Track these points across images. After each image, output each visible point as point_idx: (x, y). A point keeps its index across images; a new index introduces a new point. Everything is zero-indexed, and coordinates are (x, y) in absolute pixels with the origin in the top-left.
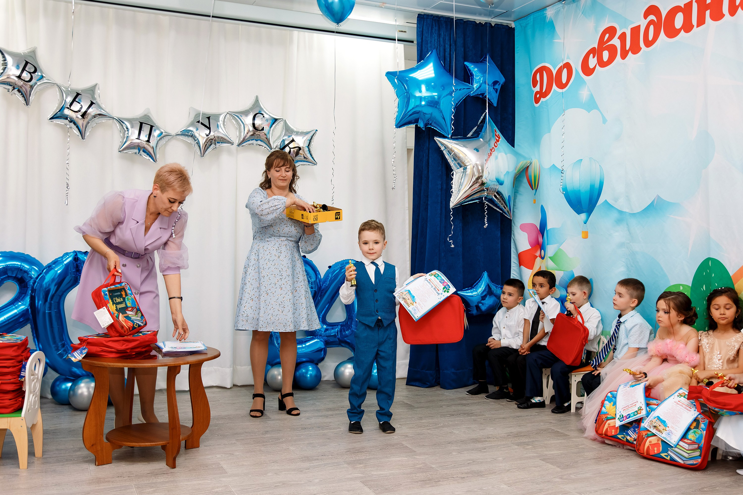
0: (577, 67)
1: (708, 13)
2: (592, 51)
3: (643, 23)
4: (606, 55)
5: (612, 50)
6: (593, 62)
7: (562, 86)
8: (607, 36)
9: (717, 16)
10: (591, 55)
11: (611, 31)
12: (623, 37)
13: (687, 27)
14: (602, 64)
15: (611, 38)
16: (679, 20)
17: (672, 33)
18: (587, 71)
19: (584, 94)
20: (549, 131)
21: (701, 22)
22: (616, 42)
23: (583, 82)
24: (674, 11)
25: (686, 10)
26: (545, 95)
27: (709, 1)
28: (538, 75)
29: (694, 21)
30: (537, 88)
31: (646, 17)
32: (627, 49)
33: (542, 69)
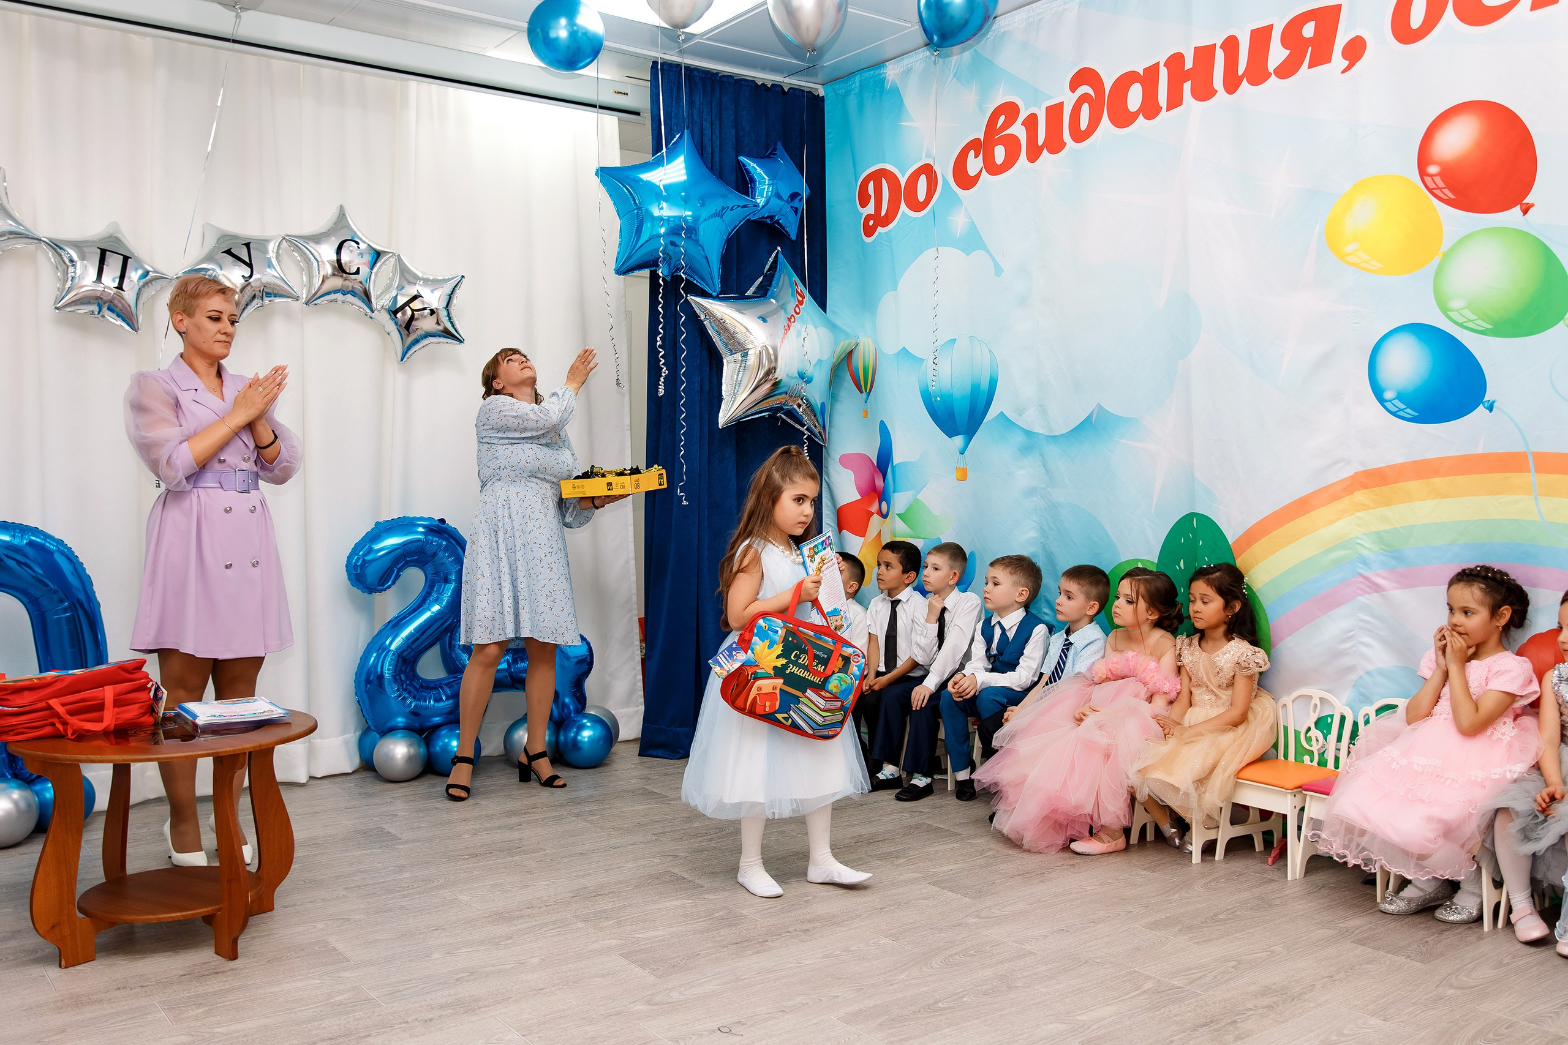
0: (945, 172)
1: (1187, 86)
2: (974, 145)
3: (1069, 99)
4: (1000, 153)
5: (1012, 145)
6: (974, 164)
7: (917, 206)
8: (1002, 118)
9: (1204, 92)
10: (972, 153)
11: (1010, 110)
12: (1031, 122)
13: (1150, 109)
14: (993, 169)
15: (1009, 122)
16: (1135, 97)
17: (1123, 119)
18: (965, 181)
19: (959, 221)
20: (895, 288)
21: (1175, 101)
22: (1018, 130)
23: (958, 200)
24: (1125, 81)
25: (1148, 79)
26: (886, 221)
27: (1189, 64)
28: (871, 186)
29: (1163, 100)
30: (870, 210)
31: (1074, 87)
32: (1041, 144)
33: (879, 175)
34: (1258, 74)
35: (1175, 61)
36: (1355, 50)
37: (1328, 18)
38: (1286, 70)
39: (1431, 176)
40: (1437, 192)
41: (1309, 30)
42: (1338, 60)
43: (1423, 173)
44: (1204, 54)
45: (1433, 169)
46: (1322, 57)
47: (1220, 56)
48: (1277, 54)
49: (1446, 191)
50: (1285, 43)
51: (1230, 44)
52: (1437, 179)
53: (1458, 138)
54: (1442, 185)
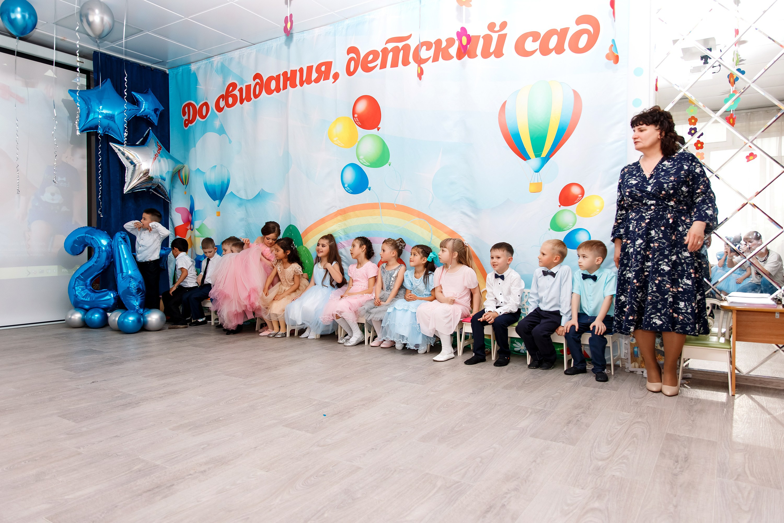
0: (212, 105)
1: (288, 82)
2: (222, 97)
3: (253, 84)
4: (230, 100)
5: (234, 97)
6: (222, 104)
7: (203, 117)
8: (231, 88)
9: (294, 85)
10: (221, 99)
11: (234, 85)
12: (241, 90)
13: (278, 90)
14: (229, 106)
15: (234, 89)
16: (273, 85)
17: (269, 92)
18: (220, 110)
19: (217, 123)
20: (195, 146)
21: (285, 87)
22: (236, 92)
23: (217, 116)
24: (270, 79)
25: (277, 78)
26: (191, 122)
27: (289, 76)
28: (187, 108)
29: (281, 87)
30: (186, 117)
31: (254, 80)
32: (244, 98)
33: (189, 105)
34: (309, 81)
35: (285, 73)
36: (336, 76)
37: (329, 65)
38: (317, 81)
39: (355, 118)
40: (357, 122)
41: (323, 68)
42: (331, 79)
43: (354, 117)
44: (294, 72)
45: (356, 116)
46: (327, 78)
47: (298, 74)
48: (314, 75)
49: (359, 122)
50: (317, 72)
51: (301, 70)
52: (357, 118)
53: (362, 107)
54: (358, 121)
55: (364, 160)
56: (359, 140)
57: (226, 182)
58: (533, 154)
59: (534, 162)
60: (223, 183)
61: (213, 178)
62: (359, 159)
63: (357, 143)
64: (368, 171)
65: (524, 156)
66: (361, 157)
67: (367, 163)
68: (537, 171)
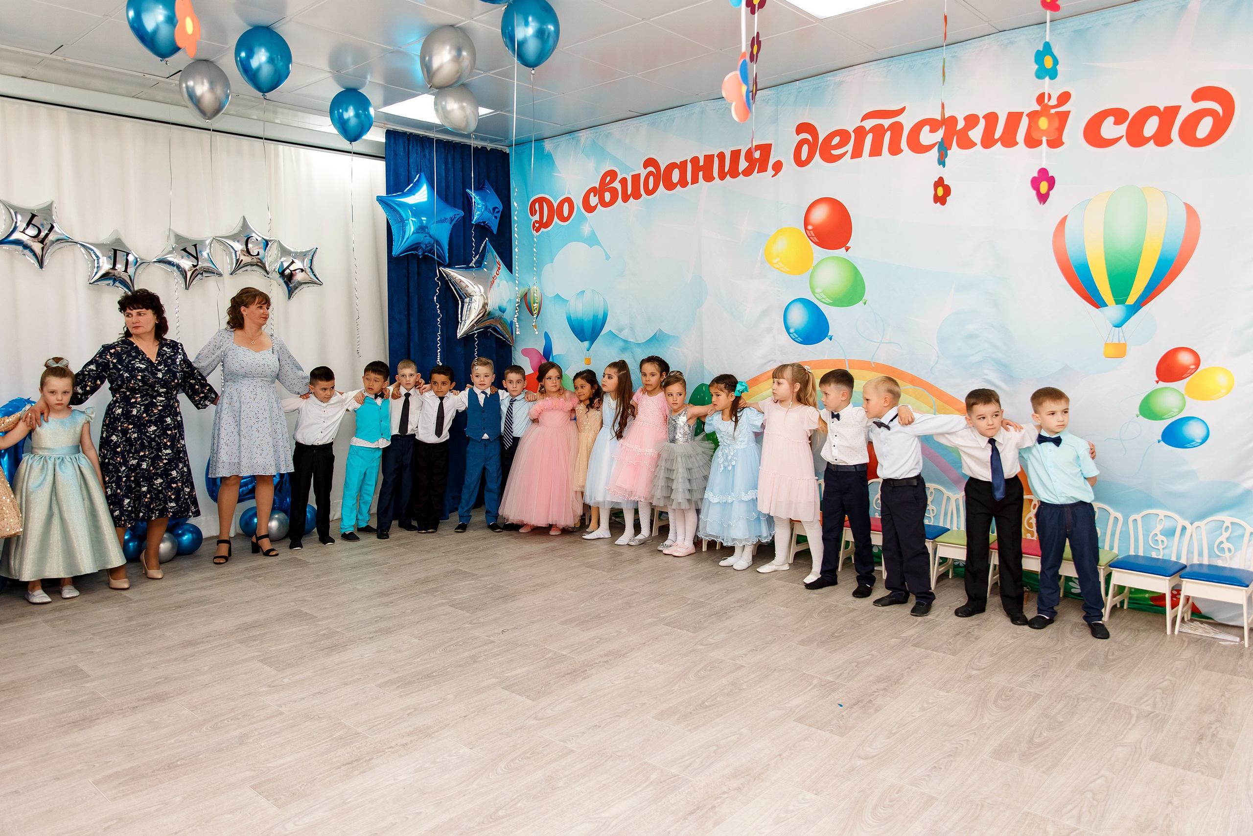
0: (578, 202)
1: (701, 174)
2: (593, 190)
3: (643, 173)
4: (607, 196)
5: (614, 192)
6: (594, 200)
7: (563, 219)
8: (609, 178)
9: (709, 178)
10: (592, 194)
11: (612, 174)
12: (624, 182)
13: (683, 183)
14: (605, 205)
15: (613, 180)
16: (676, 176)
17: (670, 186)
18: (590, 209)
19: (586, 229)
20: (552, 262)
21: (695, 180)
22: (617, 185)
23: (585, 218)
24: (671, 167)
25: (682, 166)
26: (546, 225)
27: (701, 163)
28: (537, 206)
29: (689, 179)
30: (537, 217)
31: (645, 167)
32: (629, 194)
33: (541, 200)
34: (734, 173)
35: (695, 160)
36: (778, 166)
37: (766, 149)
38: (747, 172)
39: (809, 230)
40: (811, 238)
41: (757, 155)
42: (770, 171)
43: (806, 229)
44: (709, 159)
45: (810, 227)
46: (763, 169)
47: (716, 161)
48: (743, 165)
49: (815, 238)
50: (746, 159)
51: (721, 156)
52: (812, 232)
53: (820, 215)
54: (813, 235)
55: (822, 294)
56: (814, 264)
57: (601, 316)
58: (1112, 299)
59: (1113, 311)
60: (595, 317)
61: (582, 309)
62: (814, 293)
63: (812, 268)
64: (829, 312)
65: (1096, 301)
66: (818, 290)
67: (827, 299)
68: (1118, 326)
